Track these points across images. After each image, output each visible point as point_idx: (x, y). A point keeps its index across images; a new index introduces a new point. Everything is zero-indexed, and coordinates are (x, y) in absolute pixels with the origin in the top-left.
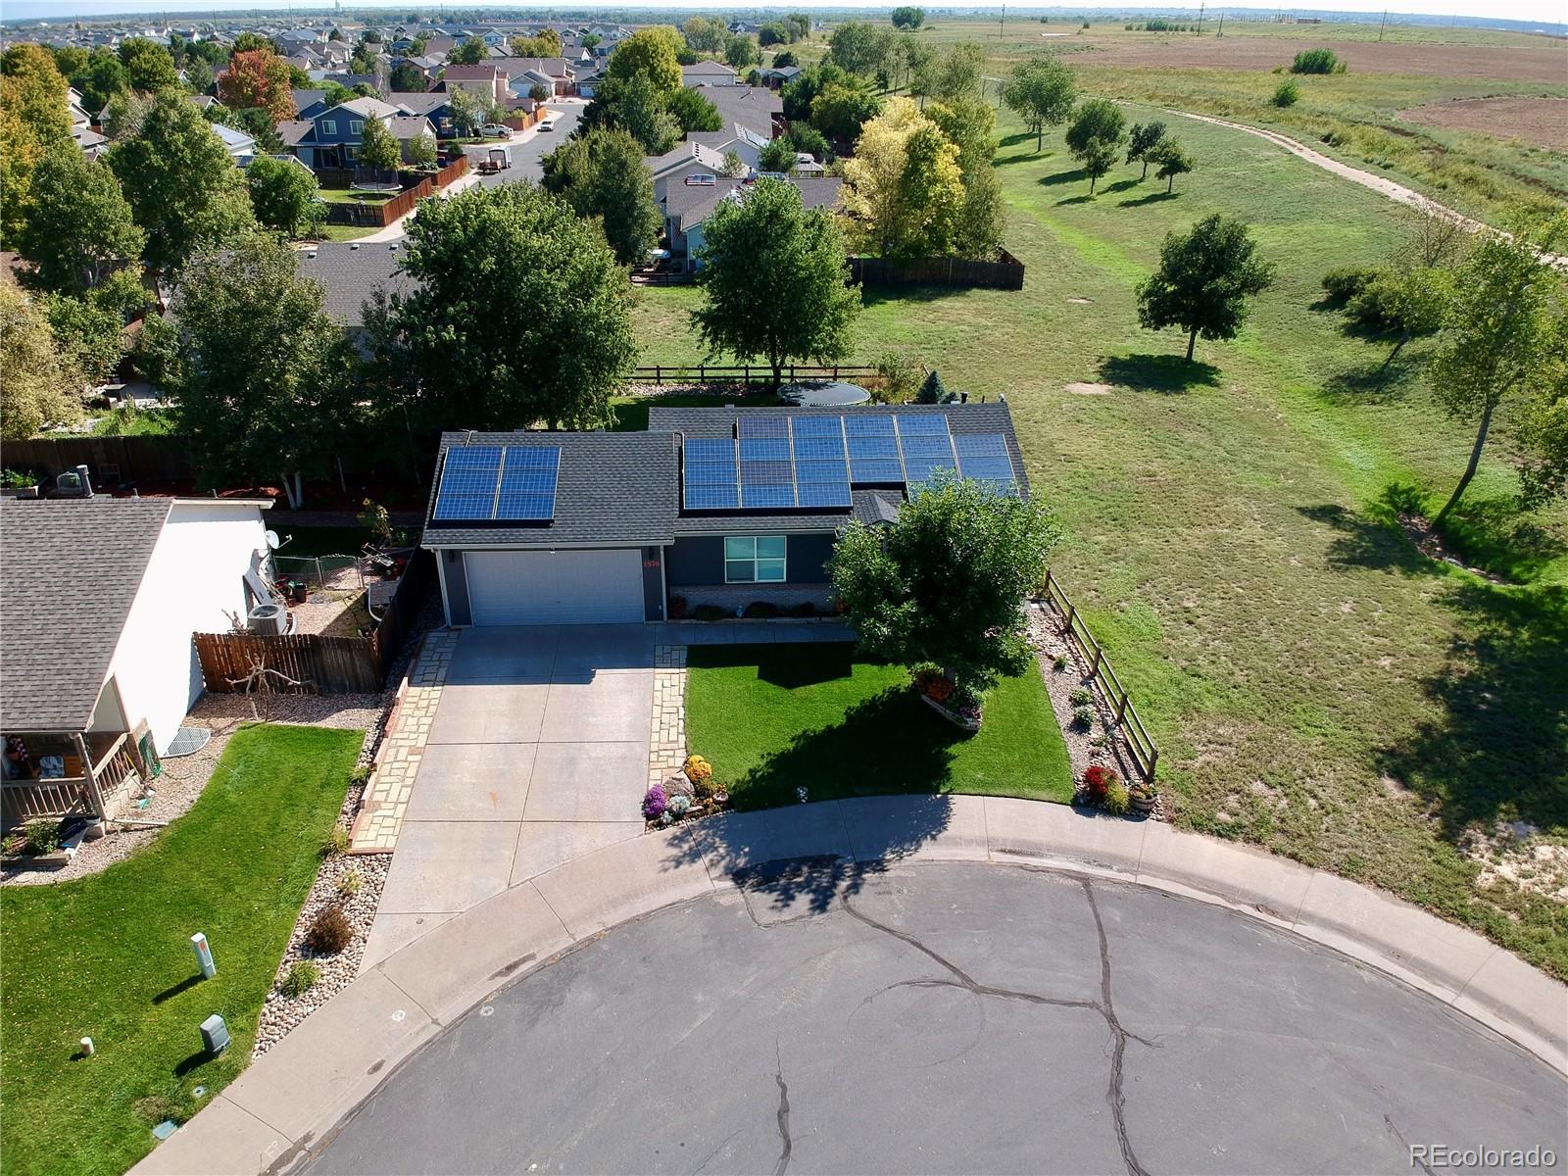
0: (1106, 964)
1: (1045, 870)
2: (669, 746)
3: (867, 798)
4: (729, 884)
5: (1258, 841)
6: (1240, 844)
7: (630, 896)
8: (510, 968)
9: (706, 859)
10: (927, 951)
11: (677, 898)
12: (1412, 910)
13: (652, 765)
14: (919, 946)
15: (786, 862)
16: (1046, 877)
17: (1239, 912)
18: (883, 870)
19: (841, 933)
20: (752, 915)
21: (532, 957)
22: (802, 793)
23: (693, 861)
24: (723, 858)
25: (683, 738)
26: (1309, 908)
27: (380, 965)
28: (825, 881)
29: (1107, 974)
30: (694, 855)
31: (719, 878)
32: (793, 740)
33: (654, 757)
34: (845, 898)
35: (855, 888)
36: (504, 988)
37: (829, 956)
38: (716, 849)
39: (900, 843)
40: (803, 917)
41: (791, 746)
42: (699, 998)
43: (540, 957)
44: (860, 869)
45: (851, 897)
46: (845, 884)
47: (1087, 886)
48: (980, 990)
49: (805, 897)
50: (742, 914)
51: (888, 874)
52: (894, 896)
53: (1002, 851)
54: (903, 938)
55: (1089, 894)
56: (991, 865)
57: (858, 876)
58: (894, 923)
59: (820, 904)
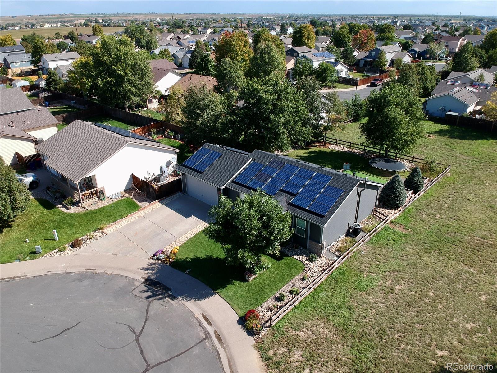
0: (170, 360)
1: (203, 328)
2: (180, 242)
3: (200, 282)
4: (143, 280)
5: (268, 368)
7: (124, 270)
8: (89, 269)
9: (147, 272)
10: (145, 324)
13: (170, 244)
15: (161, 284)
16: (200, 329)
18: (173, 300)
19: (139, 306)
20: (134, 290)
22: (188, 271)
23: (145, 270)
24: (151, 274)
25: (185, 242)
28: (159, 293)
30: (148, 269)
31: (143, 277)
32: (206, 256)
33: (174, 243)
35: (160, 299)
36: (82, 272)
37: (128, 309)
38: (153, 271)
39: (187, 296)
40: (141, 297)
41: (203, 257)
43: (95, 271)
44: (170, 295)
45: (156, 300)
46: (160, 296)
47: (204, 339)
48: (137, 340)
49: (149, 294)
50: (133, 288)
51: (172, 302)
52: (163, 307)
53: (204, 316)
54: (146, 317)
55: (201, 341)
56: (194, 317)
57: (166, 297)
58: (151, 312)
59: (148, 297)
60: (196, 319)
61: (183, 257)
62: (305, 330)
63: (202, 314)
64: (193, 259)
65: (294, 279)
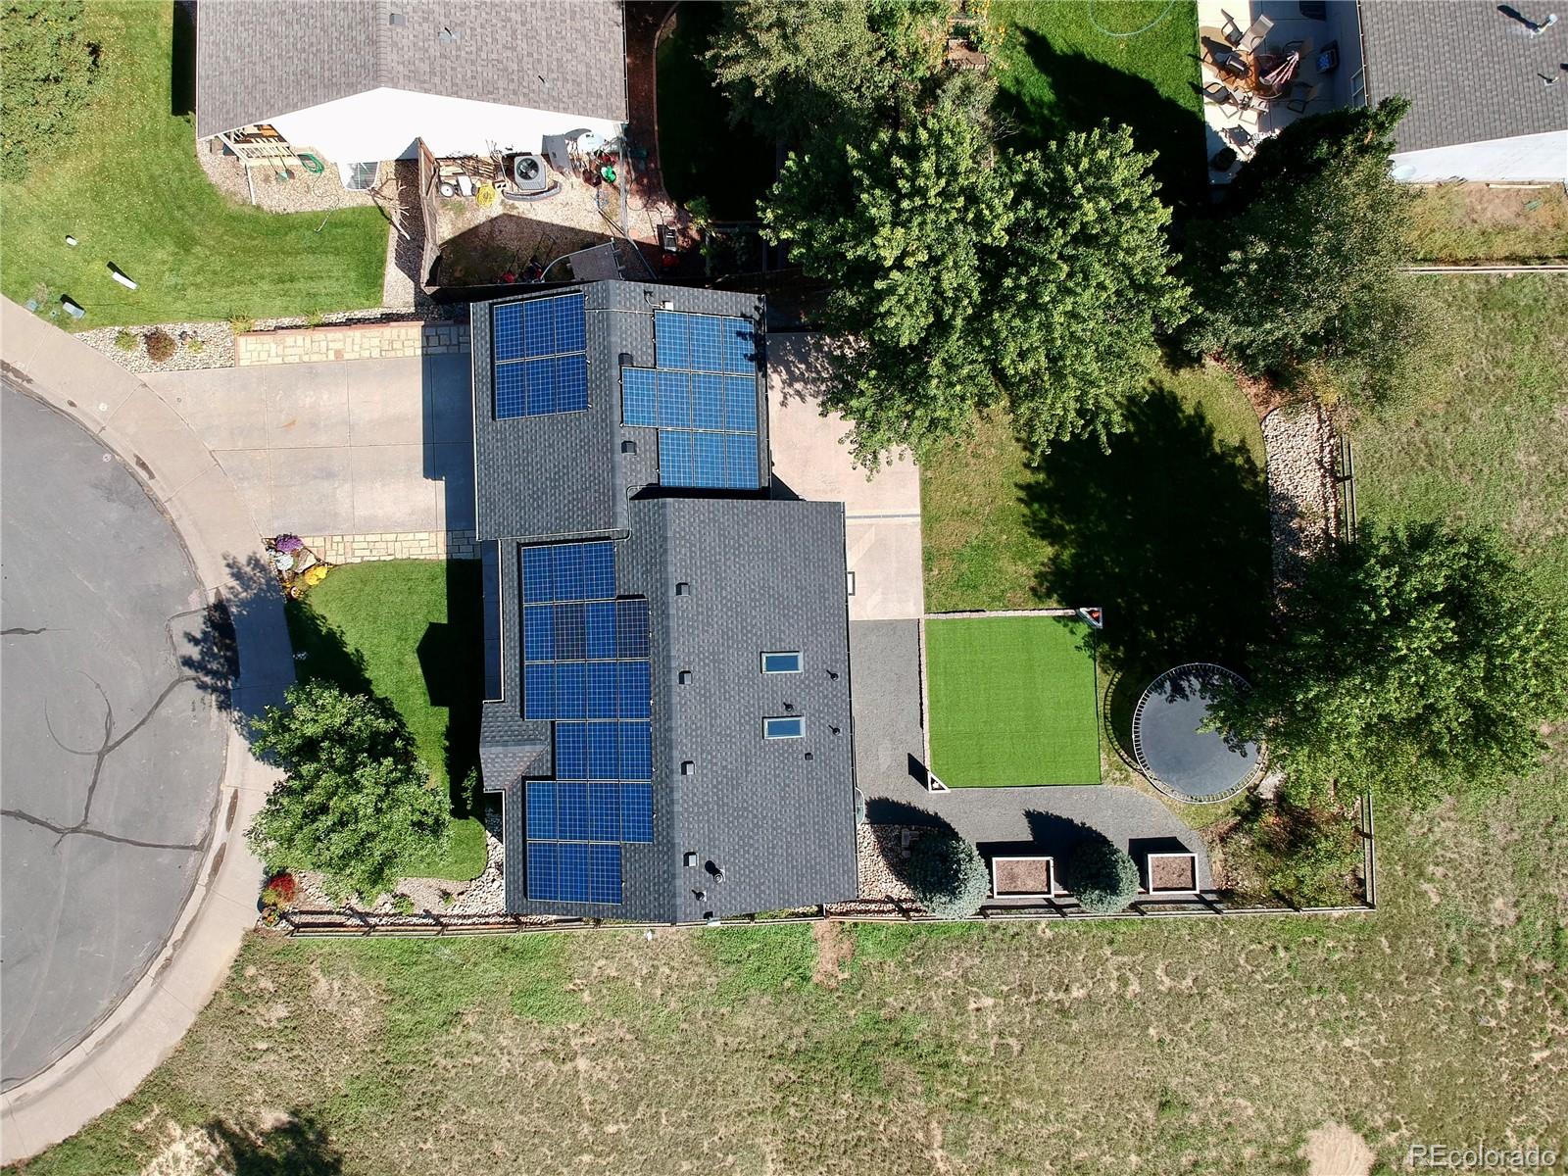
0: (119, 840)
1: (212, 823)
2: (348, 550)
4: (212, 600)
5: (227, 986)
6: (228, 972)
7: (201, 533)
8: (143, 465)
9: (233, 583)
10: (136, 728)
11: (199, 565)
12: (154, 1062)
13: (328, 539)
14: (142, 723)
15: (235, 640)
16: (205, 821)
17: (164, 945)
18: (220, 708)
19: (157, 673)
20: (178, 616)
21: (152, 476)
22: (302, 656)
23: (233, 575)
24: (236, 596)
25: (359, 560)
26: (161, 993)
27: (145, 385)
28: (214, 666)
29: (110, 838)
30: (238, 575)
31: (218, 593)
32: (357, 651)
33: (339, 539)
34: (194, 679)
35: (202, 686)
36: (125, 465)
37: (135, 664)
38: (246, 591)
40: (175, 649)
41: (350, 649)
42: (107, 583)
43: (151, 483)
44: (225, 691)
45: (193, 683)
46: (208, 680)
47: (194, 848)
48: (101, 756)
49: (194, 652)
50: (180, 609)
51: (214, 711)
52: (190, 713)
53: (235, 797)
54: (150, 713)
55: (187, 848)
56: (219, 785)
57: (214, 689)
58: (165, 711)
59: (187, 662)
60: (219, 792)
61: (318, 610)
62: (336, 985)
63: (236, 791)
64: (331, 633)
65: (432, 882)
